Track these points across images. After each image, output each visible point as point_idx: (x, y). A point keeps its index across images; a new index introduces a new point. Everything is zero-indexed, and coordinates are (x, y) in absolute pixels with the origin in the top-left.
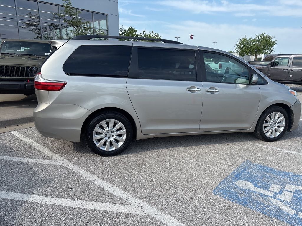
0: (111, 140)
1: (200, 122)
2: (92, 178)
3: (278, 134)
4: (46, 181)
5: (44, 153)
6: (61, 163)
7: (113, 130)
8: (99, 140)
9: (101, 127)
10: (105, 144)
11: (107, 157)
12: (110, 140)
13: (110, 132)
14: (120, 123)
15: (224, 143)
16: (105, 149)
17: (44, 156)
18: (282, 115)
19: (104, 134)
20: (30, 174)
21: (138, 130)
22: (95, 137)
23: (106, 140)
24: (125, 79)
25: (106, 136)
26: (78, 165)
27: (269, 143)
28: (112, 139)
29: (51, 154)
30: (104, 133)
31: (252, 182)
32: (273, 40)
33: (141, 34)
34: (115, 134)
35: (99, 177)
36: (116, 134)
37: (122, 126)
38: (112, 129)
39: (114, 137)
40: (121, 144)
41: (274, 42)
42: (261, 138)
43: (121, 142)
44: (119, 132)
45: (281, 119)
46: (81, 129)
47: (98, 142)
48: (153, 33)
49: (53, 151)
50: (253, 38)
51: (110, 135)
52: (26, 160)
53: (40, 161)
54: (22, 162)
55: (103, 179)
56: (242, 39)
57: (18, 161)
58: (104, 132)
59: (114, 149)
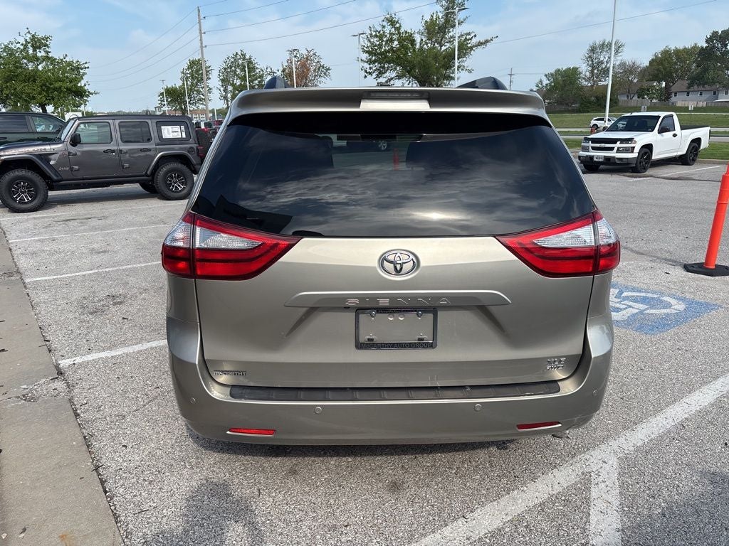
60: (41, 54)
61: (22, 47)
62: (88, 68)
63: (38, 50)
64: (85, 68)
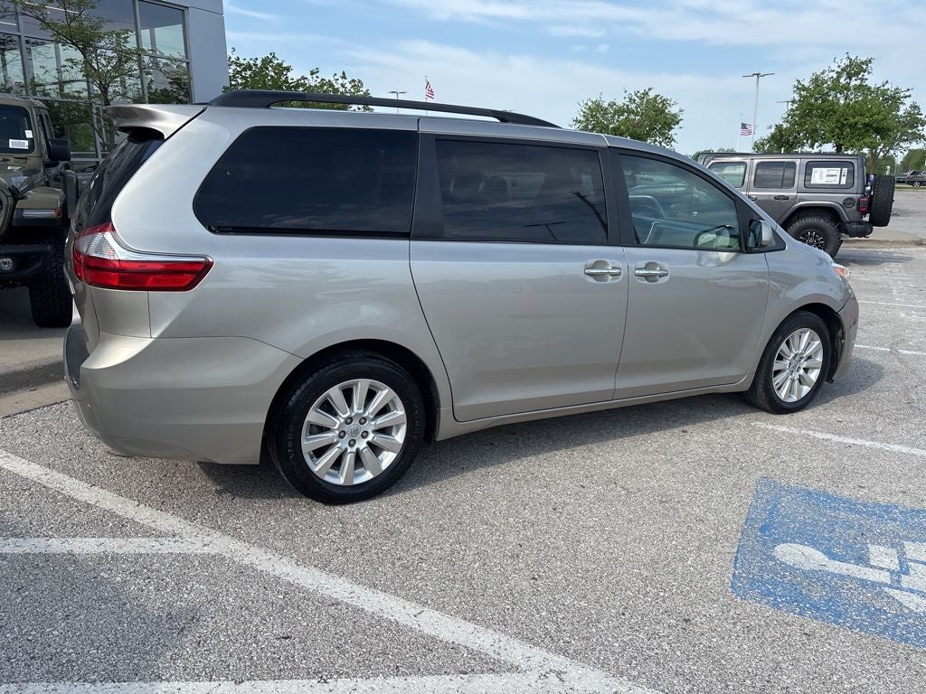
0: (358, 449)
1: (618, 369)
2: (338, 588)
3: (806, 389)
4: (182, 622)
5: (113, 515)
6: (199, 545)
7: (367, 414)
8: (319, 453)
9: (328, 408)
10: (337, 464)
11: (348, 507)
12: (354, 449)
13: (356, 422)
14: (386, 391)
15: (670, 427)
16: (341, 481)
17: (121, 527)
18: (817, 336)
19: (338, 429)
20: (106, 601)
21: (445, 409)
22: (308, 443)
23: (343, 448)
24: (405, 243)
25: (342, 435)
26: (263, 544)
27: (786, 417)
28: (362, 445)
29: (145, 515)
30: (336, 427)
31: (815, 545)
32: (673, 110)
33: (303, 78)
34: (370, 426)
35: (357, 581)
36: (373, 428)
37: (392, 401)
38: (361, 411)
39: (370, 438)
40: (388, 459)
41: (675, 116)
42: (768, 407)
43: (388, 450)
44: (383, 421)
45: (814, 346)
46: (264, 421)
47: (315, 459)
48: (344, 77)
49: (142, 500)
50: (620, 102)
51: (356, 432)
52: (57, 545)
53: (114, 545)
54: (47, 557)
55: (375, 586)
56: (590, 104)
57: (28, 551)
58: (338, 423)
59: (368, 476)
60: (854, 82)
61: (835, 76)
62: (910, 96)
63: (854, 78)
64: (906, 97)
